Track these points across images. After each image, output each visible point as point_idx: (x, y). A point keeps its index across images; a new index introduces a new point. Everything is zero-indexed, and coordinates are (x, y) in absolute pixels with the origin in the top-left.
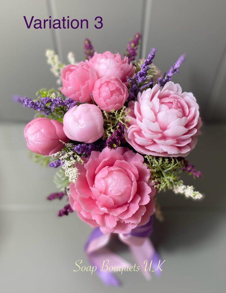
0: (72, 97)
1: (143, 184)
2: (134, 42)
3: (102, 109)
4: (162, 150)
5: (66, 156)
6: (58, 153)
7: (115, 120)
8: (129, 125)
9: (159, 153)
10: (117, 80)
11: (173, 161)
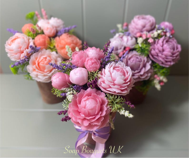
0: (75, 64)
1: (104, 106)
2: (107, 44)
3: (88, 70)
4: (113, 90)
5: (69, 90)
6: (65, 88)
7: (94, 76)
8: (100, 78)
9: (112, 92)
10: (96, 58)
11: (119, 97)
